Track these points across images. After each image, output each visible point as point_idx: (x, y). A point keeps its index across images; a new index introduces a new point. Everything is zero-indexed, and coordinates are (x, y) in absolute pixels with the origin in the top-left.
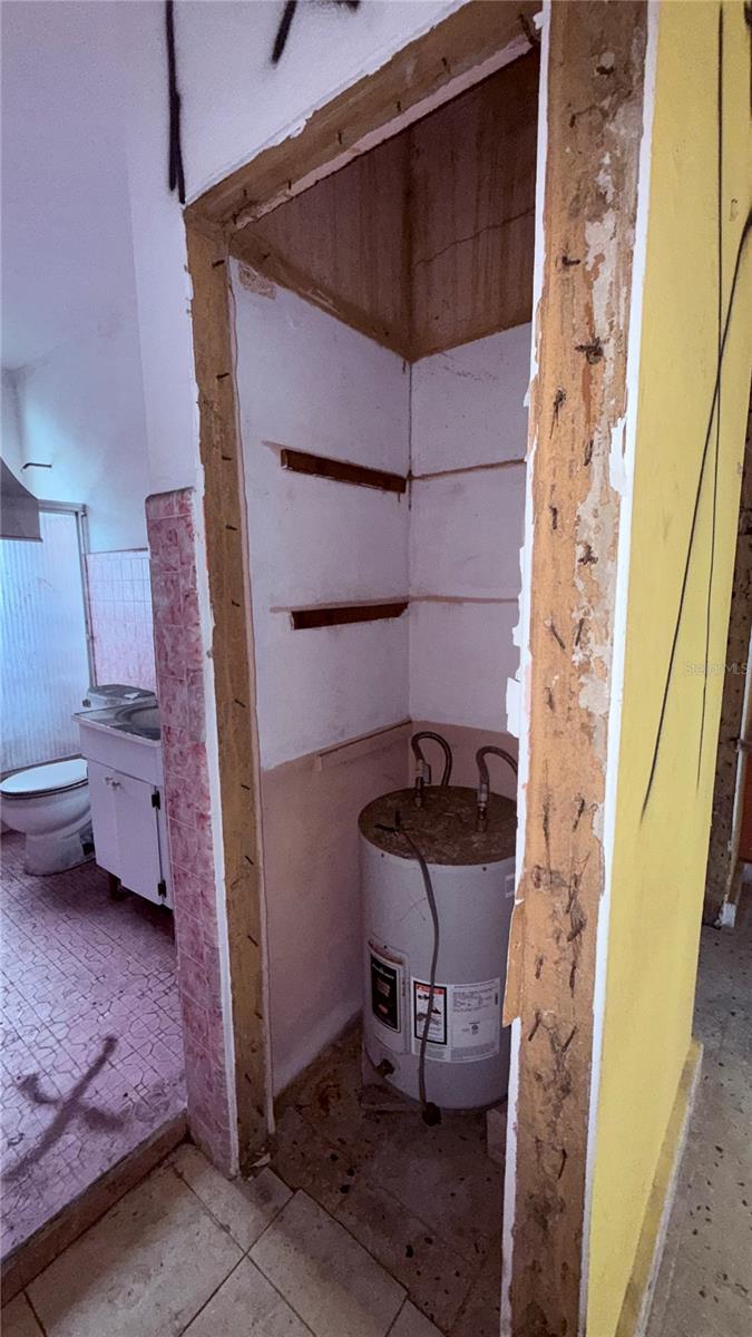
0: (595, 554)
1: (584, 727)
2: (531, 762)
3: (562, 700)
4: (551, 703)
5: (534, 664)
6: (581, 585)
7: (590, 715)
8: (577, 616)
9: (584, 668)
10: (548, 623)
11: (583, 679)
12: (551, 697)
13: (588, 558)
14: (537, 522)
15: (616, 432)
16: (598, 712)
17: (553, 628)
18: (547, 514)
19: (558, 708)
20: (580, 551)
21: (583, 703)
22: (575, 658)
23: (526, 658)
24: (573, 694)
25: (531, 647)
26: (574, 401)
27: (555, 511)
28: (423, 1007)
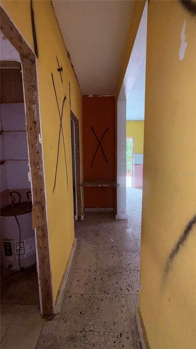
0: (39, 152)
1: (40, 177)
2: (33, 185)
3: (36, 174)
4: (35, 175)
5: (31, 169)
6: (37, 157)
7: (41, 176)
8: (37, 161)
9: (39, 169)
10: (33, 162)
11: (39, 170)
12: (35, 174)
13: (38, 152)
14: (29, 147)
15: (39, 135)
16: (42, 175)
17: (34, 163)
18: (31, 146)
19: (36, 175)
20: (37, 151)
21: (40, 174)
22: (38, 167)
23: (30, 168)
24: (38, 173)
25: (31, 166)
26: (33, 129)
27: (32, 145)
28: (18, 248)
